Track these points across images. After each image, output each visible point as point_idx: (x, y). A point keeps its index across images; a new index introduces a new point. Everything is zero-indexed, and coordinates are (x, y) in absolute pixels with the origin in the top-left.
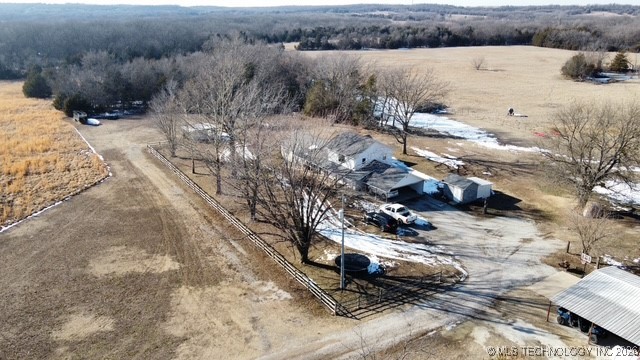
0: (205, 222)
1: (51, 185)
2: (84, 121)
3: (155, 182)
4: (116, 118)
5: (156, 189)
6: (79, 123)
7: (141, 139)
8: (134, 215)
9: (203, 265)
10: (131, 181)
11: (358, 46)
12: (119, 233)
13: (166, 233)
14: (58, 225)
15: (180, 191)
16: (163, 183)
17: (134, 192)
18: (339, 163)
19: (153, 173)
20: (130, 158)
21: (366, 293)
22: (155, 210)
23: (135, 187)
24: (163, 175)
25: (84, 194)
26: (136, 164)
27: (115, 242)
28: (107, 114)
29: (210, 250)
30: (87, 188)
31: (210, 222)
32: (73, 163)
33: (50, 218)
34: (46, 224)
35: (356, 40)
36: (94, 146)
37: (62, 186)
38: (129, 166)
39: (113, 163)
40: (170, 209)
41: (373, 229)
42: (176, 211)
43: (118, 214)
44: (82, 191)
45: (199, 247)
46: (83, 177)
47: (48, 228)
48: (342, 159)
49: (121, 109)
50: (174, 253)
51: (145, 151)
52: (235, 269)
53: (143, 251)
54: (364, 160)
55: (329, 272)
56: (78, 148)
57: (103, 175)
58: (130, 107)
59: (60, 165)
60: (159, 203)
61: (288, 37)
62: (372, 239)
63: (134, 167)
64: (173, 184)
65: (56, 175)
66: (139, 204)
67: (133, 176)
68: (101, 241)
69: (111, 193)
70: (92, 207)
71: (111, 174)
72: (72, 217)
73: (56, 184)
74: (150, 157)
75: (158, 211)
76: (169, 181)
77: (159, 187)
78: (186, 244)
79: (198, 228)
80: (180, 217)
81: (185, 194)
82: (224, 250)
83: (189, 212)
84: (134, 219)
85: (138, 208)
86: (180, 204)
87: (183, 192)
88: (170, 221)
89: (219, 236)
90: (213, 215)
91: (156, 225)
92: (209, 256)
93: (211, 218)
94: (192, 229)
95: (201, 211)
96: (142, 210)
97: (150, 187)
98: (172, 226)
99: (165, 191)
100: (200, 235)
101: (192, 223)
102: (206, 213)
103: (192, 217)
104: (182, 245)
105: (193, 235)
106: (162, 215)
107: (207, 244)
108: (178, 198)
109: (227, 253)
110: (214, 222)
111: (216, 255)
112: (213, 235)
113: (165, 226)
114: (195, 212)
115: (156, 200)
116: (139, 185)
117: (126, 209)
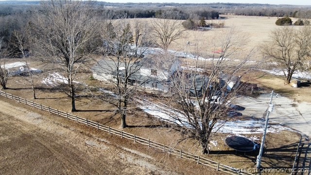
5: (11, 117)
15: (37, 115)
16: (14, 110)
18: (154, 76)
22: (26, 138)
29: (119, 163)
40: (40, 132)
42: (48, 133)
45: (106, 162)
60: (26, 129)
64: (26, 110)
66: (4, 134)
75: (31, 137)
76: (18, 108)
77: (13, 115)
78: (89, 162)
79: (86, 144)
80: (57, 137)
81: (44, 117)
82: (130, 159)
83: (63, 131)
84: (11, 150)
85: (7, 138)
86: (47, 126)
87: (40, 116)
88: (53, 144)
89: (112, 148)
90: (87, 130)
91: (41, 151)
92: (124, 168)
93: (88, 133)
94: (81, 147)
95: (72, 128)
96: (13, 140)
97: (3, 117)
98: (59, 149)
99: (21, 118)
100: (94, 150)
101: (76, 141)
102: (79, 129)
103: (69, 135)
104: (88, 165)
105: (89, 152)
106: (39, 140)
107: (110, 158)
108: (40, 121)
109: (137, 162)
110: (94, 135)
111: (129, 166)
112: (105, 147)
113: (52, 149)
114: (68, 131)
115: (21, 127)
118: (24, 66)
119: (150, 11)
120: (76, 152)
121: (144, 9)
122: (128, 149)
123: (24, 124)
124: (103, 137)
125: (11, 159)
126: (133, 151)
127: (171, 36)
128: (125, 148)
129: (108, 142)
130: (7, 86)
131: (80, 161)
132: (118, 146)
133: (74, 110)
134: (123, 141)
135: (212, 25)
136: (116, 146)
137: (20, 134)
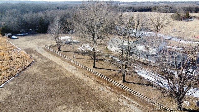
0: (100, 85)
1: (6, 68)
2: (10, 37)
3: (59, 64)
4: (24, 36)
5: (61, 67)
6: (8, 38)
7: (40, 44)
8: (57, 82)
10: (46, 63)
12: (56, 96)
13: (84, 93)
14: (17, 92)
15: (74, 68)
16: (63, 63)
17: (51, 69)
18: (147, 51)
19: (55, 60)
20: (39, 52)
22: (67, 80)
23: (49, 68)
24: (59, 59)
25: (25, 71)
26: (43, 54)
28: (19, 34)
29: (118, 104)
30: (25, 69)
31: (102, 85)
32: (13, 55)
33: (11, 88)
34: (10, 92)
36: (19, 47)
37: (11, 68)
38: (40, 56)
39: (32, 54)
40: (75, 78)
42: (79, 79)
43: (49, 83)
44: (23, 70)
46: (21, 64)
47: (11, 95)
49: (25, 32)
50: (98, 108)
51: (44, 49)
53: (79, 108)
56: (13, 48)
57: (31, 61)
58: (28, 31)
59: (7, 57)
60: (68, 75)
63: (43, 56)
64: (68, 64)
65: (6, 62)
66: (57, 76)
67: (46, 61)
68: (49, 102)
69: (39, 70)
70: (33, 79)
71: (34, 60)
72: (24, 86)
73: (8, 67)
74: (48, 51)
75: (70, 79)
76: (65, 62)
77: (62, 66)
78: (100, 100)
79: (99, 89)
80: (84, 82)
81: (77, 69)
82: (125, 103)
83: (87, 79)
84: (60, 85)
85: (58, 78)
86: (79, 75)
87: (76, 68)
88: (81, 86)
89: (115, 94)
90: (101, 80)
91: (74, 88)
92: (121, 108)
93: (101, 82)
94: (96, 90)
95: (92, 78)
96: (61, 80)
97: (57, 66)
98: (84, 89)
99: (66, 68)
100: (103, 94)
101: (94, 86)
102: (96, 79)
103: (90, 82)
104: (99, 102)
105: (100, 94)
106: (74, 82)
107: (113, 100)
108: (75, 71)
109: (129, 106)
110: (104, 84)
111: (124, 107)
112: (110, 93)
113: (80, 89)
114: (90, 79)
115: (65, 73)
116: (51, 66)
117: (52, 79)
118: (70, 39)
119: (148, 7)
120: (93, 93)
121: (144, 6)
122: (124, 97)
123: (67, 72)
124: (110, 86)
125: (59, 90)
126: (127, 98)
127: (162, 24)
128: (122, 96)
129: (113, 90)
130: (60, 50)
131: (95, 98)
132: (118, 93)
133: (94, 67)
134: (122, 91)
135: (194, 17)
136: (117, 93)
137: (65, 77)
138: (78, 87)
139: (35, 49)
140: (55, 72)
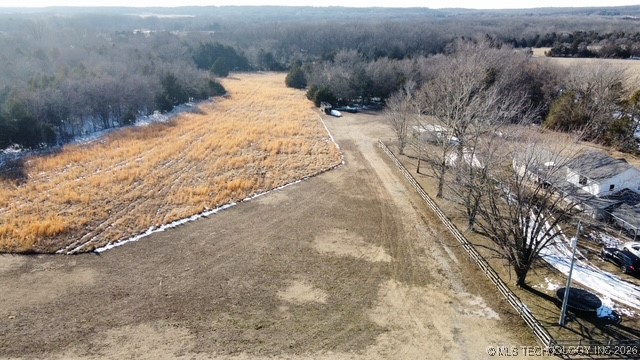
0: (422, 222)
1: (295, 165)
2: (328, 112)
3: (381, 176)
4: (355, 112)
5: (380, 182)
6: (324, 113)
7: (374, 134)
8: (358, 203)
9: (413, 264)
10: (360, 171)
11: (625, 55)
12: (342, 217)
13: (384, 225)
14: (295, 200)
15: (403, 188)
16: (388, 177)
17: (361, 182)
18: (579, 185)
19: (380, 167)
20: (361, 149)
21: (590, 338)
22: (376, 202)
23: (363, 178)
24: (389, 170)
25: (319, 176)
26: (367, 156)
27: (338, 225)
28: (348, 108)
29: (422, 251)
30: (322, 172)
31: (426, 223)
32: (315, 148)
33: (290, 194)
34: (287, 197)
35: (624, 47)
36: (333, 135)
37: (303, 167)
38: (360, 157)
39: (347, 152)
40: (390, 203)
41: (612, 267)
42: (396, 207)
43: (344, 199)
44: (318, 174)
45: (413, 246)
46: (321, 162)
47: (287, 201)
48: (584, 182)
49: (361, 104)
50: (387, 246)
51: (375, 145)
52: (444, 275)
53: (361, 238)
54: (612, 187)
55: (547, 302)
56: (320, 135)
57: (337, 163)
58: (369, 103)
59: (305, 148)
60: (382, 196)
61: (539, 41)
62: (607, 279)
63: (364, 159)
64: (397, 180)
65: (300, 156)
66: (363, 194)
67: (362, 167)
68: (327, 221)
69: (342, 179)
70: (324, 189)
71: (343, 163)
72: (307, 196)
73: (299, 164)
74: (379, 151)
75: (379, 203)
76: (393, 176)
77: (384, 181)
78: (400, 239)
79: (414, 227)
80: (398, 212)
81: (406, 192)
82: (436, 253)
83: (408, 210)
85: (362, 197)
86: (401, 200)
87: (405, 190)
88: (389, 215)
89: (433, 239)
90: (430, 217)
91: (375, 216)
92: (421, 256)
93: (427, 219)
94: (408, 227)
95: (419, 210)
96: (365, 200)
97: (376, 180)
98: (390, 221)
99: (388, 186)
100: (415, 234)
101: (410, 221)
102: (424, 214)
103: (409, 215)
104: (397, 240)
105: (409, 233)
106: (383, 208)
107: (421, 244)
108: (400, 194)
109: (439, 257)
110: (430, 224)
111: (428, 256)
112: (427, 236)
113: (384, 218)
114: (413, 210)
115: (379, 193)
116: (366, 176)
117: (352, 196)
120: (399, 227)
122: (445, 246)
123: (385, 192)
124: (436, 228)
126: (447, 249)
128: (443, 245)
129: (435, 234)
130: (404, 152)
131: (394, 235)
132: (440, 240)
136: (438, 239)
137: (373, 198)
138: (384, 214)
139: (358, 143)
140: (364, 188)
